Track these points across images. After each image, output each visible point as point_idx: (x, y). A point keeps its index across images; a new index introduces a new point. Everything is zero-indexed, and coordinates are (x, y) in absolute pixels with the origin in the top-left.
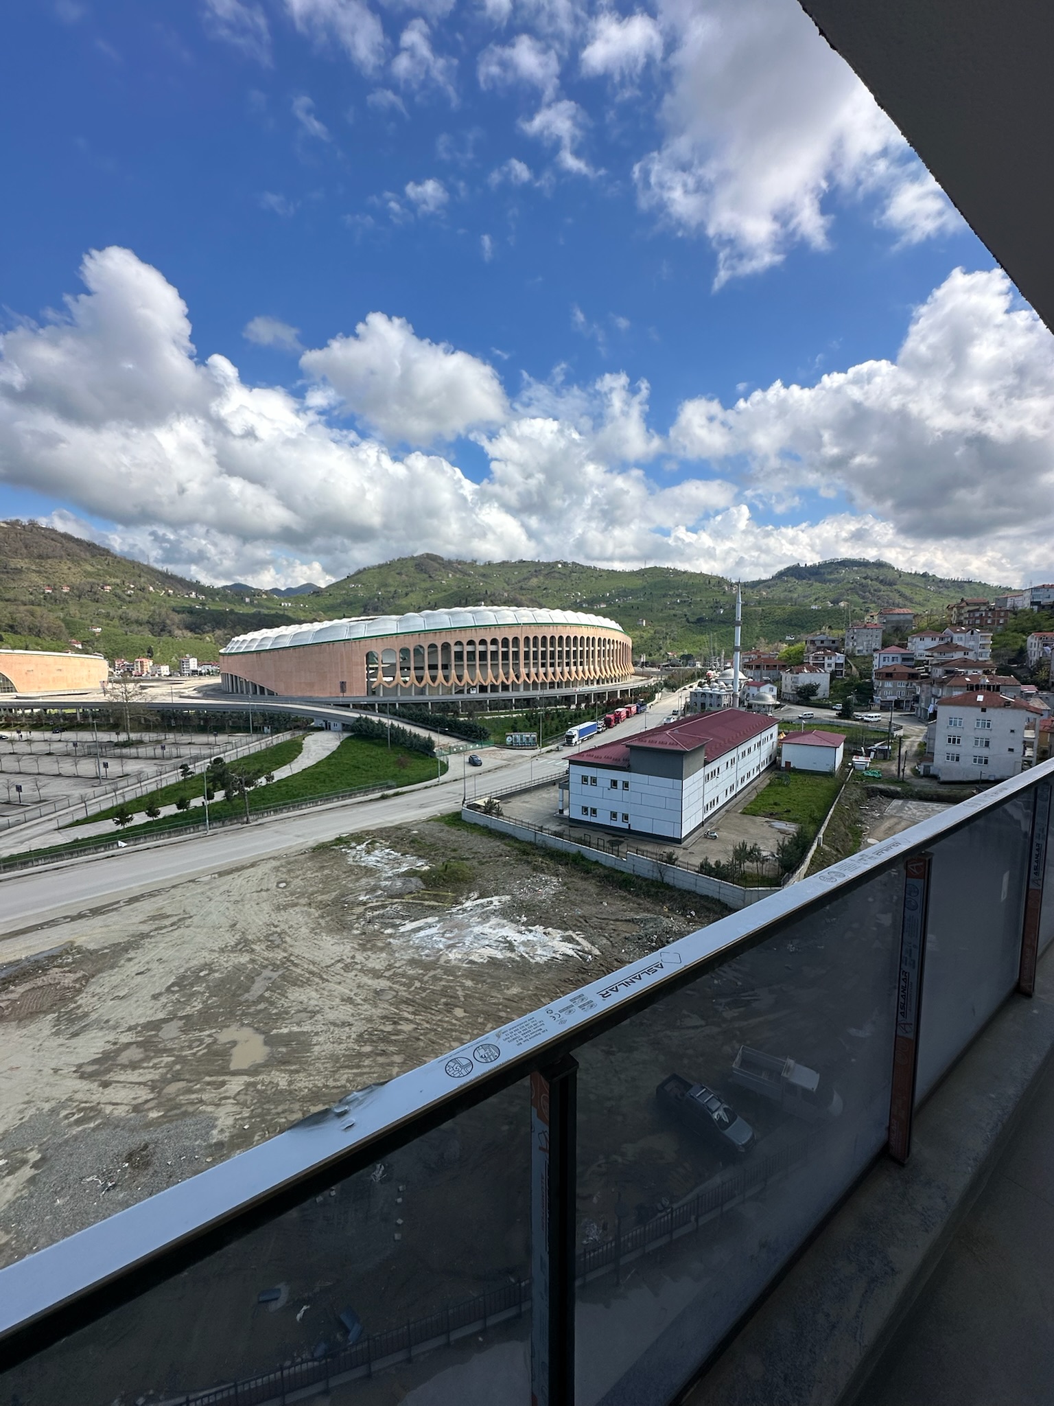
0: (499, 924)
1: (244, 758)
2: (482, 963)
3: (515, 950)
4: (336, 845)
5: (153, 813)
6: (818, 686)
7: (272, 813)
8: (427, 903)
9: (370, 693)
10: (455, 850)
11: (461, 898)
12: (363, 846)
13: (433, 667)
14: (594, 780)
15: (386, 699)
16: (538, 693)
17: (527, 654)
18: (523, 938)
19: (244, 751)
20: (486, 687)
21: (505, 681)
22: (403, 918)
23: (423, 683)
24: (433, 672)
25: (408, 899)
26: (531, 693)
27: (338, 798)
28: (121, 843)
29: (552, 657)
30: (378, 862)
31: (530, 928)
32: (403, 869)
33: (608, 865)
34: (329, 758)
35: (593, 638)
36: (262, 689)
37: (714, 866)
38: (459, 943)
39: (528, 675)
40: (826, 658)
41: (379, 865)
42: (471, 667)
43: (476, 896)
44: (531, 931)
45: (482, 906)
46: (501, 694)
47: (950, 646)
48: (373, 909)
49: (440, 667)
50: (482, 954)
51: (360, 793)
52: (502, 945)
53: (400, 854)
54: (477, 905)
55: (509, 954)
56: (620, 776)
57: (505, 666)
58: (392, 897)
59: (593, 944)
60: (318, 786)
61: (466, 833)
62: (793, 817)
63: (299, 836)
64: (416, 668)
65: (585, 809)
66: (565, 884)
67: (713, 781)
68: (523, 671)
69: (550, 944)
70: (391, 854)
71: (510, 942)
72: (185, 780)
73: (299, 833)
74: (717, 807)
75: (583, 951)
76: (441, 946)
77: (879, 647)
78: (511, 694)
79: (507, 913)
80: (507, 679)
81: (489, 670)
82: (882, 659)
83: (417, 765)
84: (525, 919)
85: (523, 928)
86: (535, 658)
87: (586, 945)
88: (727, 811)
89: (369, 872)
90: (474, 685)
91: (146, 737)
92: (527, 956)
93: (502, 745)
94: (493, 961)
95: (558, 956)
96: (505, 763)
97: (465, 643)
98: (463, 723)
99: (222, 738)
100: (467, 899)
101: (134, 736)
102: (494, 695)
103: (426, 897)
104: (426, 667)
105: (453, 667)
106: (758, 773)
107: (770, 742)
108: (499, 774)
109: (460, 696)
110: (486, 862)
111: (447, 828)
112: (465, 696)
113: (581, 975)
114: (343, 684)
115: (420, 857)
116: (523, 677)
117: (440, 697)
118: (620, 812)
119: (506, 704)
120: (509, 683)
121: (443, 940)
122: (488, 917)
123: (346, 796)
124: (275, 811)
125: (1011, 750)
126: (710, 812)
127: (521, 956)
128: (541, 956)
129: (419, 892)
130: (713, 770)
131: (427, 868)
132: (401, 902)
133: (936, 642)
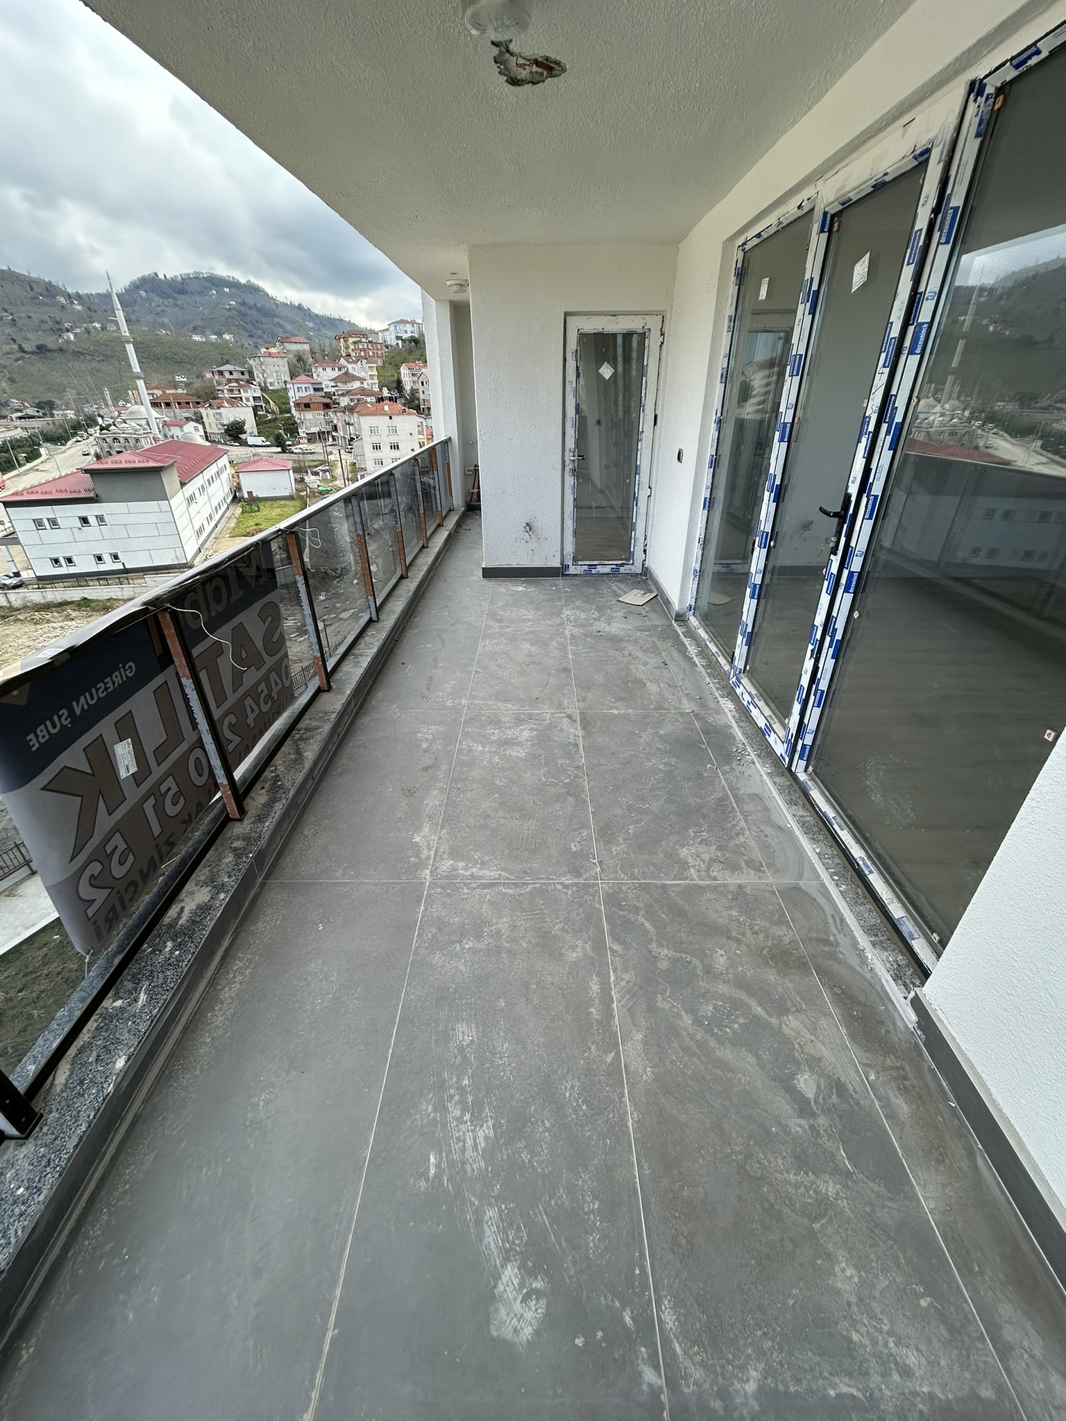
14: (53, 522)
40: (242, 391)
47: (348, 377)
56: (89, 510)
65: (56, 561)
67: (194, 506)
74: (205, 535)
82: (296, 390)
88: (215, 538)
107: (224, 476)
118: (105, 551)
126: (202, 538)
130: (189, 494)
133: (336, 373)
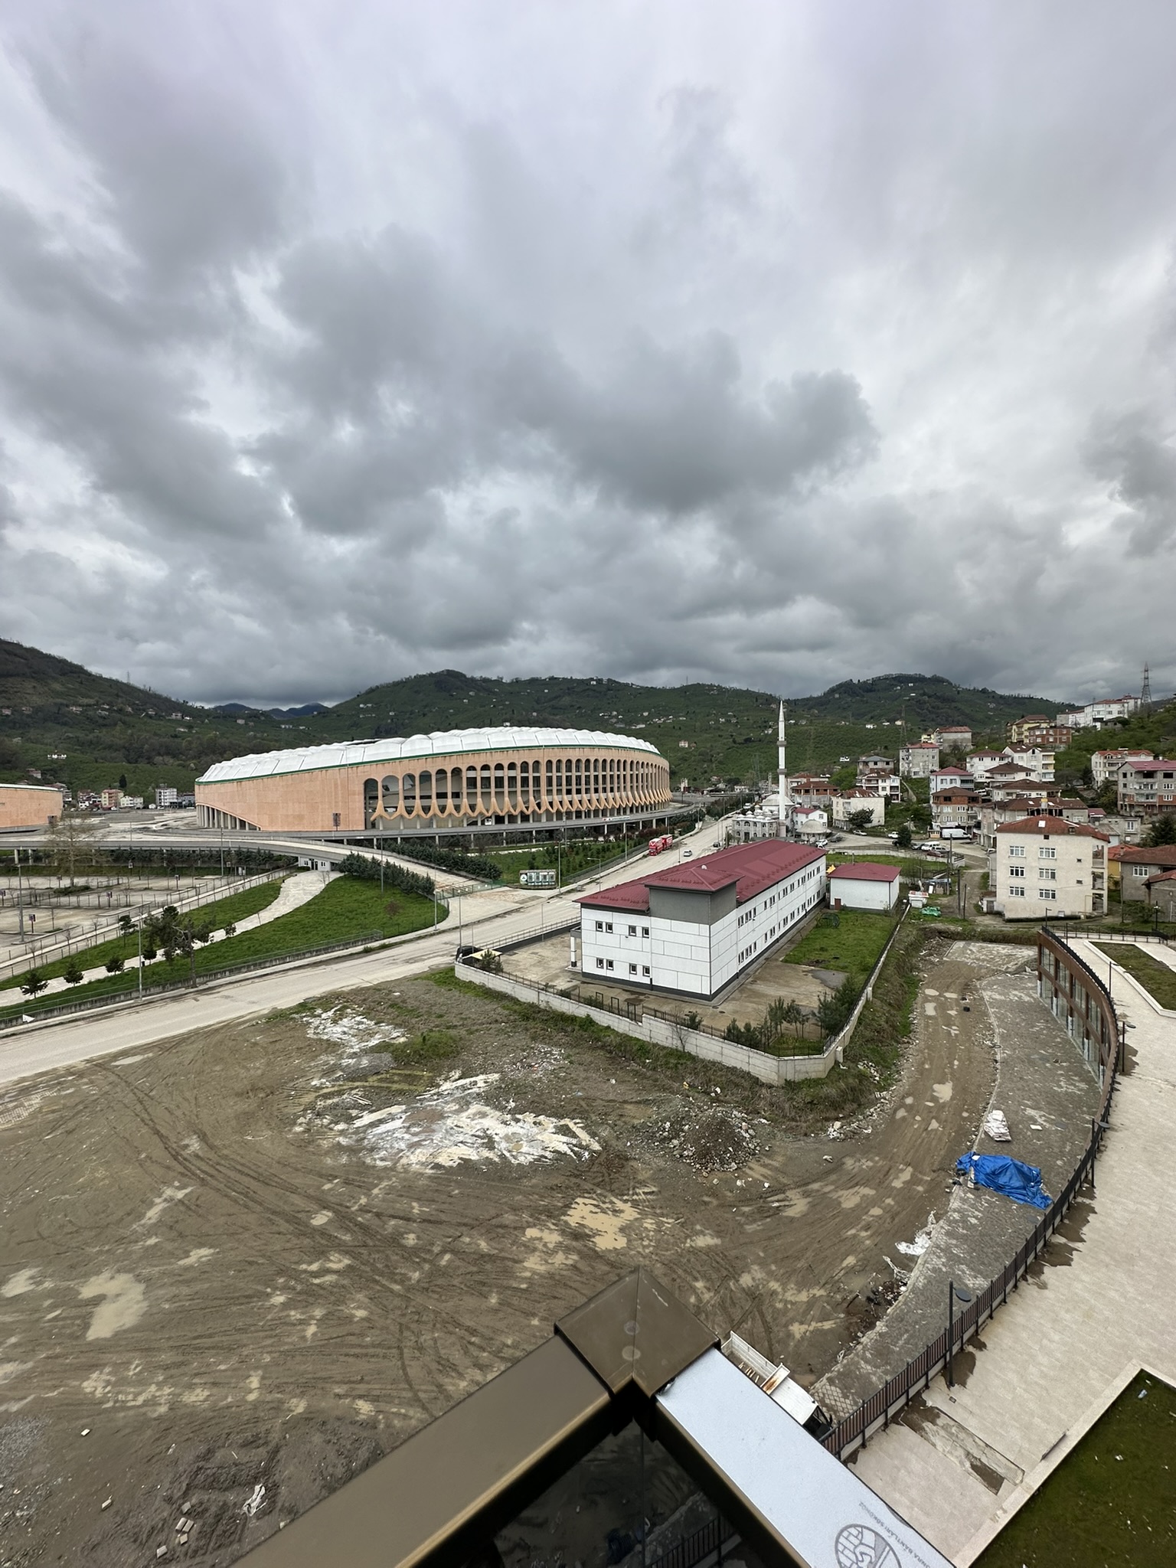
0: (480, 1113)
1: (208, 905)
2: (451, 1167)
3: (495, 1148)
4: (297, 1013)
5: (73, 977)
6: (871, 812)
7: (227, 973)
8: (395, 1086)
9: (369, 825)
10: (441, 1016)
11: (438, 1079)
12: (330, 1013)
13: (442, 795)
14: (610, 927)
15: (385, 833)
16: (564, 823)
17: (549, 780)
18: (510, 1130)
19: (207, 898)
20: (504, 817)
21: (525, 810)
22: (363, 1108)
23: (431, 813)
24: (442, 801)
25: (373, 1081)
26: (555, 824)
27: (310, 952)
28: (26, 1018)
29: (578, 783)
30: (345, 1033)
31: (519, 1116)
32: (371, 1044)
33: (621, 1031)
34: (309, 904)
35: (625, 762)
36: (243, 823)
37: (743, 1030)
38: (424, 1140)
39: (551, 804)
40: (880, 781)
41: (344, 1037)
42: (486, 795)
43: (457, 1076)
44: (518, 1121)
45: (464, 1088)
46: (520, 826)
47: (1012, 768)
48: (326, 1096)
49: (449, 795)
50: (451, 1155)
51: (339, 946)
52: (480, 1141)
53: (373, 1023)
54: (457, 1088)
55: (486, 1153)
56: (640, 921)
57: (525, 793)
58: (353, 1080)
59: (593, 1135)
60: (288, 938)
61: (457, 994)
62: (841, 965)
63: (253, 1003)
64: (422, 797)
65: (600, 961)
66: (568, 1057)
67: (748, 926)
68: (545, 799)
69: (539, 1137)
70: (362, 1023)
71: (490, 1138)
72: (125, 935)
73: (253, 999)
74: (754, 955)
75: (580, 1146)
76: (403, 1145)
77: (937, 769)
78: (532, 825)
79: (492, 1098)
80: (527, 808)
81: (507, 799)
82: (939, 781)
83: (414, 910)
84: (513, 1104)
85: (509, 1116)
86: (559, 784)
87: (584, 1137)
88: (767, 959)
89: (332, 1046)
90: (489, 815)
91: (94, 882)
92: (508, 1155)
93: (515, 884)
94: (466, 1164)
95: (547, 1154)
96: (518, 906)
97: (479, 768)
98: (472, 860)
99: (185, 882)
100: (445, 1080)
101: (80, 881)
102: (512, 827)
103: (396, 1078)
104: (434, 796)
105: (465, 795)
106: (804, 912)
107: (817, 877)
108: (509, 919)
109: (473, 828)
110: (477, 1030)
111: (435, 988)
112: (479, 828)
113: (574, 1180)
114: (337, 817)
115: (397, 1026)
116: (545, 806)
117: (449, 829)
118: (641, 962)
119: (525, 837)
120: (528, 812)
121: (407, 1136)
122: (468, 1104)
123: (320, 950)
124: (231, 971)
125: (1079, 882)
126: (746, 962)
127: (502, 1156)
128: (527, 1154)
129: (387, 1072)
130: (747, 911)
131: (402, 1040)
132: (364, 1087)
133: (996, 763)
